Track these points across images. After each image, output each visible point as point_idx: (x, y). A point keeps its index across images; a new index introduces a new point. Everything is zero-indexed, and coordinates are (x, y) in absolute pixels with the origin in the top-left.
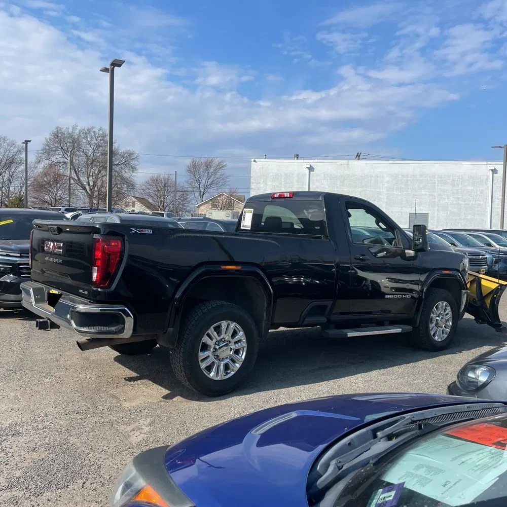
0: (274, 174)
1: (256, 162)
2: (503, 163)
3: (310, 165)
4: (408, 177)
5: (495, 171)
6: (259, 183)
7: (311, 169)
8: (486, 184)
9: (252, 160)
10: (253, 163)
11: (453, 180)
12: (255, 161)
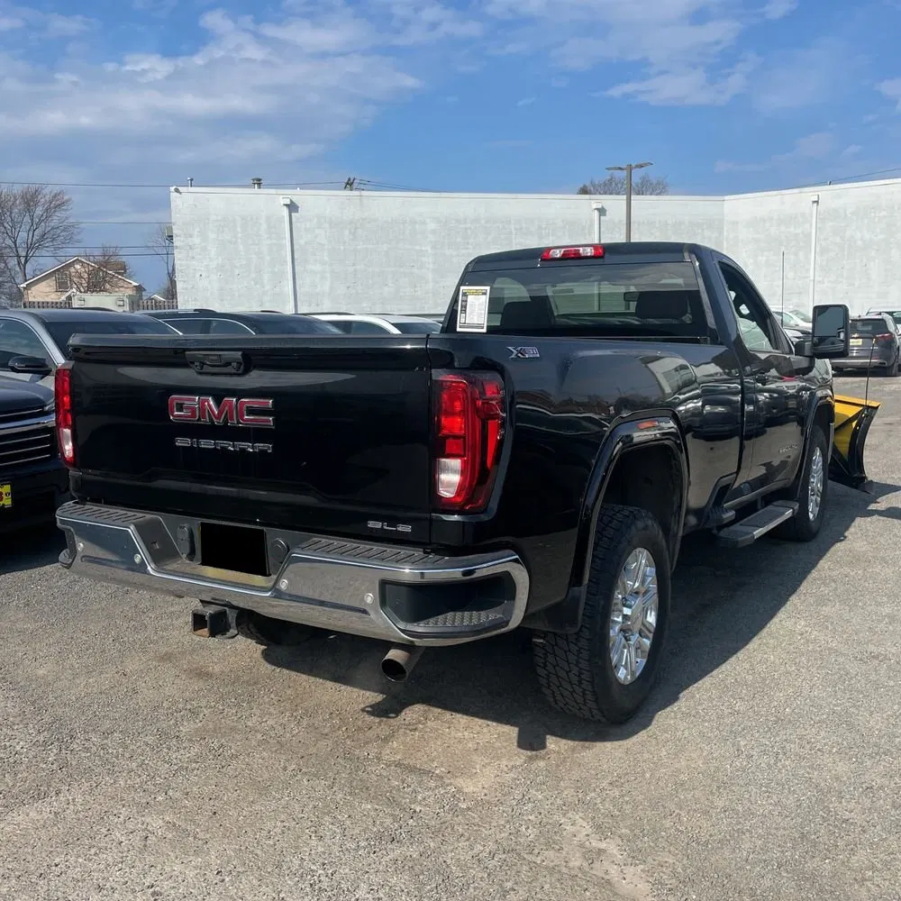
0: (219, 218)
1: (180, 193)
2: (625, 197)
3: (291, 201)
4: (466, 223)
5: (602, 211)
6: (191, 236)
7: (292, 207)
8: (590, 234)
9: (172, 189)
10: (174, 195)
11: (540, 228)
12: (177, 191)
